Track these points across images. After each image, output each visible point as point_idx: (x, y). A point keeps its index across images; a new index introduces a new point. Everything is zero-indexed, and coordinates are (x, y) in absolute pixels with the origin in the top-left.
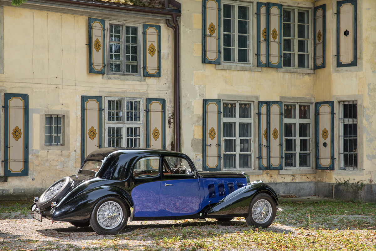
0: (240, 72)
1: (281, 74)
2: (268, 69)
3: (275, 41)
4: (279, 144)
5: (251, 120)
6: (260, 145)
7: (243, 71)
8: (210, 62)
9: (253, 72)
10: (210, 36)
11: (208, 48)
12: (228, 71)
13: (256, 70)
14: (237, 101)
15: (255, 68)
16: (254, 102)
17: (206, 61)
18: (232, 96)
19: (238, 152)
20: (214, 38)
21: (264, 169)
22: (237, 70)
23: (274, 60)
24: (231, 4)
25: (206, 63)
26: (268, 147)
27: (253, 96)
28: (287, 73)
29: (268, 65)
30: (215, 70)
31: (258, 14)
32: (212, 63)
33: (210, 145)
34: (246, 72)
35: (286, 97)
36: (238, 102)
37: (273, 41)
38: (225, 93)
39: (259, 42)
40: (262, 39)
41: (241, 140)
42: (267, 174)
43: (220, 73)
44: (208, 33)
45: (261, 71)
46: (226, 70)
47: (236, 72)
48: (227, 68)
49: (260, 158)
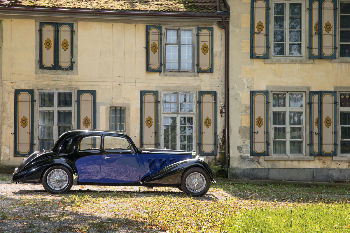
0: (290, 64)
1: (336, 65)
2: (321, 61)
3: (329, 33)
4: (333, 132)
5: (303, 109)
6: (311, 133)
7: (293, 64)
8: (258, 57)
9: (304, 65)
10: (258, 34)
11: (256, 44)
12: (277, 64)
13: (308, 62)
14: (287, 92)
15: (306, 60)
16: (305, 92)
17: (254, 56)
18: (281, 87)
19: (288, 138)
20: (262, 35)
21: (315, 155)
22: (287, 63)
23: (328, 51)
24: (283, 3)
25: (254, 58)
26: (320, 134)
27: (303, 87)
28: (343, 64)
29: (321, 57)
30: (263, 64)
31: (310, 10)
32: (260, 58)
33: (257, 133)
34: (297, 65)
35: (341, 87)
36: (288, 92)
37: (326, 33)
38: (274, 85)
39: (310, 36)
40: (314, 32)
41: (291, 127)
42: (319, 160)
43: (268, 66)
44: (256, 30)
45: (312, 62)
46: (276, 63)
47: (285, 65)
48: (276, 61)
49: (311, 144)
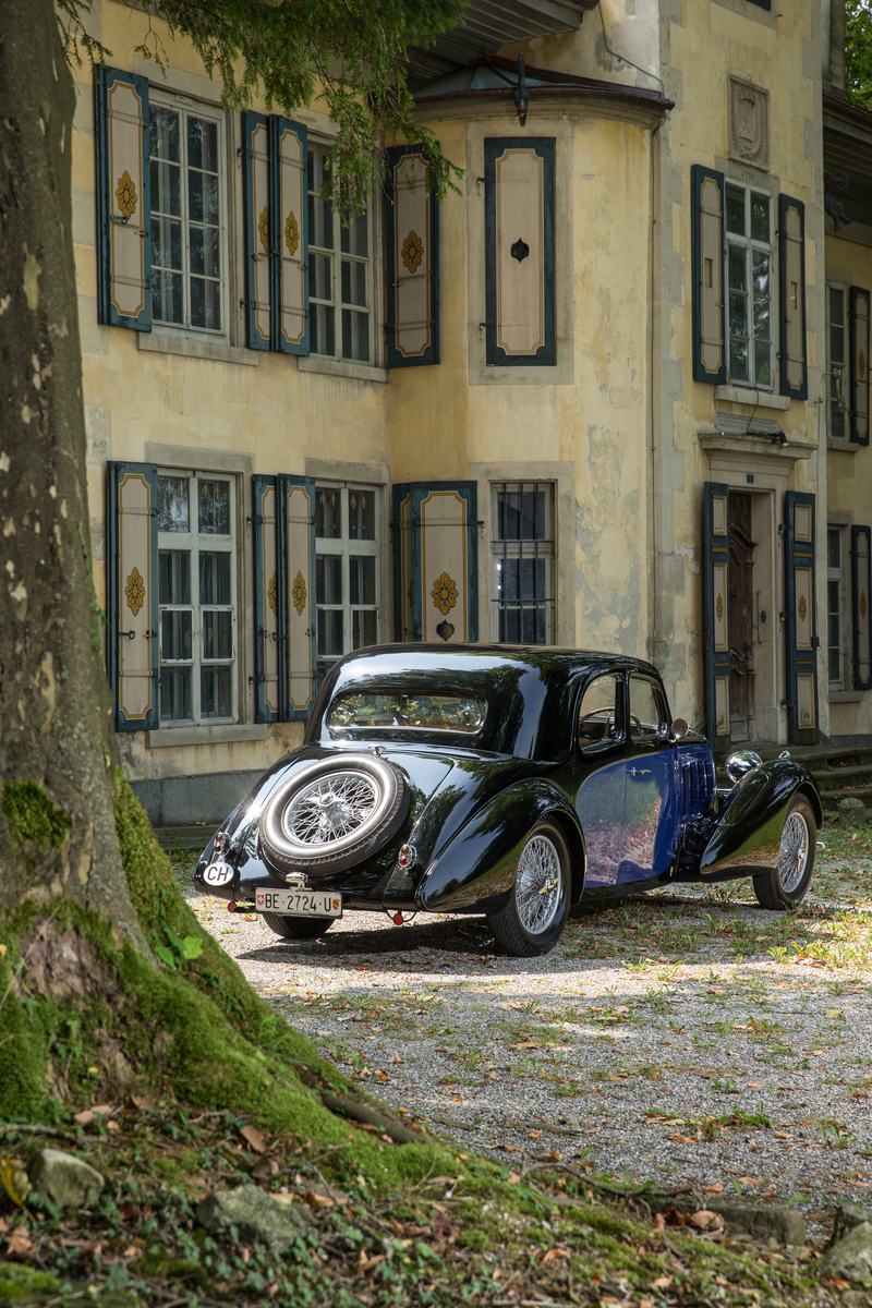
0: (202, 362)
1: (307, 378)
2: (276, 358)
3: (294, 257)
4: (309, 630)
5: (230, 540)
6: (258, 633)
7: (209, 362)
8: (123, 324)
9: (236, 367)
10: (124, 220)
11: (117, 268)
12: (170, 357)
13: (245, 361)
14: (194, 471)
15: (242, 353)
16: (237, 475)
17: (114, 320)
18: (183, 452)
19: (197, 659)
20: (131, 231)
21: (270, 719)
22: (196, 357)
23: (294, 327)
24: (169, 107)
25: (113, 325)
26: (282, 639)
27: (237, 456)
28: (321, 377)
29: (276, 345)
30: (134, 352)
31: (246, 153)
32: (130, 325)
33: (131, 635)
34: (220, 367)
35: (320, 462)
36: (197, 474)
37: (290, 256)
38: (166, 442)
39: (249, 258)
40: (260, 247)
41: (206, 613)
42: (277, 735)
43: (151, 364)
44: (116, 210)
45: (255, 362)
46: (167, 353)
47: (190, 365)
48: (170, 346)
49: (258, 679)
